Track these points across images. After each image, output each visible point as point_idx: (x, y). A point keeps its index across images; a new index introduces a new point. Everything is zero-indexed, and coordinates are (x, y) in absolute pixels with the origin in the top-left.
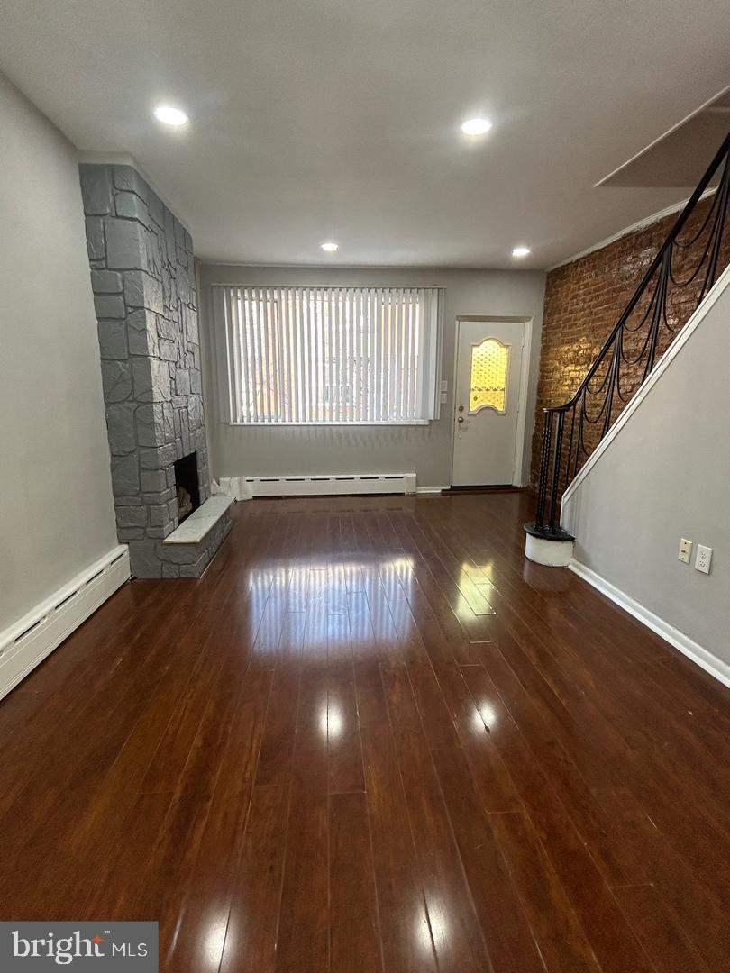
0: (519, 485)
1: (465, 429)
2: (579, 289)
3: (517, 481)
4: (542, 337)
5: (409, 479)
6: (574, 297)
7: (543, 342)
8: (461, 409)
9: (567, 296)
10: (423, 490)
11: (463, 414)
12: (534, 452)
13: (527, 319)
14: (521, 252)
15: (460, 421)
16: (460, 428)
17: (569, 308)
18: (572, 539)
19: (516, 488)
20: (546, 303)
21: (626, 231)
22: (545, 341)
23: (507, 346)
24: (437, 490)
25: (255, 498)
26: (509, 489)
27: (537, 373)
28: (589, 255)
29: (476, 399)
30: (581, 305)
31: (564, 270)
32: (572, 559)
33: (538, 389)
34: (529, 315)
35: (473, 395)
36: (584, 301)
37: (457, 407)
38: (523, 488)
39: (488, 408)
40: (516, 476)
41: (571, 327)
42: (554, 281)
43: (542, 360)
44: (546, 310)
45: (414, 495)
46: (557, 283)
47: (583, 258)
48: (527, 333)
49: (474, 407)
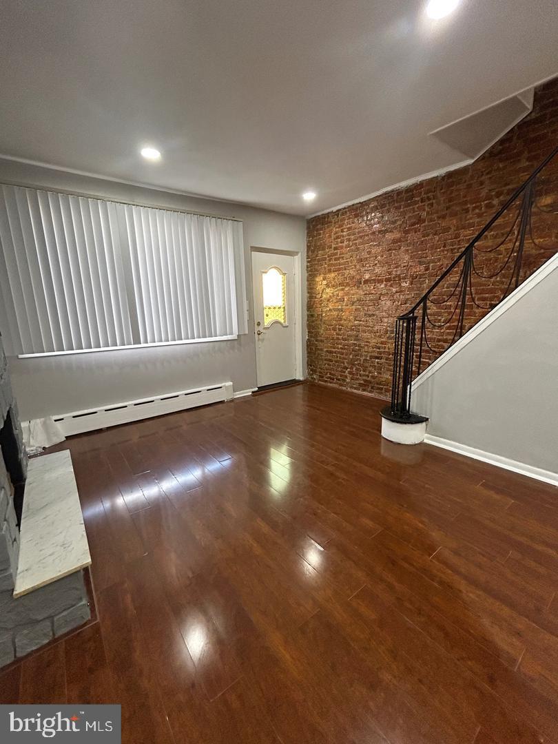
0: (301, 379)
1: (263, 340)
2: (342, 231)
3: (299, 376)
4: (307, 268)
5: (227, 388)
6: (338, 238)
7: (308, 272)
8: (259, 324)
9: (330, 236)
10: (239, 395)
11: (261, 328)
12: (308, 353)
13: (296, 253)
14: (309, 197)
15: (259, 334)
16: (259, 340)
17: (333, 246)
18: (425, 420)
19: (299, 381)
20: (309, 242)
21: (389, 189)
22: (311, 271)
23: (284, 274)
24: (248, 393)
25: (67, 438)
26: (294, 383)
27: (306, 295)
28: (349, 206)
29: (267, 315)
30: (346, 243)
31: (325, 218)
32: (426, 435)
33: (308, 307)
34: (298, 251)
35: (265, 312)
36: (349, 240)
37: (256, 324)
38: (305, 380)
39: (277, 322)
40: (298, 372)
41: (338, 259)
42: (314, 226)
43: (309, 285)
44: (308, 247)
45: (232, 401)
46: (319, 227)
47: (345, 208)
48: (298, 265)
49: (267, 321)
